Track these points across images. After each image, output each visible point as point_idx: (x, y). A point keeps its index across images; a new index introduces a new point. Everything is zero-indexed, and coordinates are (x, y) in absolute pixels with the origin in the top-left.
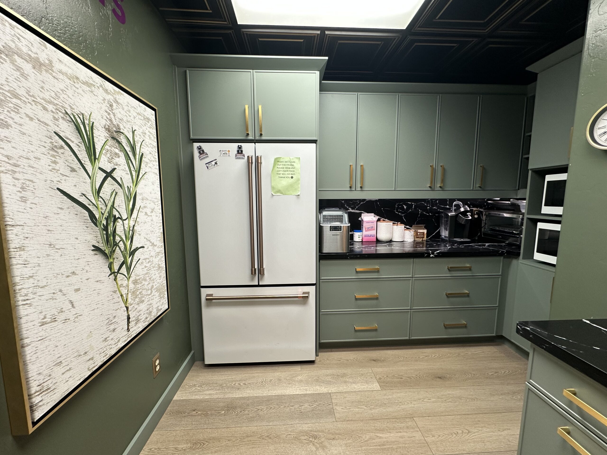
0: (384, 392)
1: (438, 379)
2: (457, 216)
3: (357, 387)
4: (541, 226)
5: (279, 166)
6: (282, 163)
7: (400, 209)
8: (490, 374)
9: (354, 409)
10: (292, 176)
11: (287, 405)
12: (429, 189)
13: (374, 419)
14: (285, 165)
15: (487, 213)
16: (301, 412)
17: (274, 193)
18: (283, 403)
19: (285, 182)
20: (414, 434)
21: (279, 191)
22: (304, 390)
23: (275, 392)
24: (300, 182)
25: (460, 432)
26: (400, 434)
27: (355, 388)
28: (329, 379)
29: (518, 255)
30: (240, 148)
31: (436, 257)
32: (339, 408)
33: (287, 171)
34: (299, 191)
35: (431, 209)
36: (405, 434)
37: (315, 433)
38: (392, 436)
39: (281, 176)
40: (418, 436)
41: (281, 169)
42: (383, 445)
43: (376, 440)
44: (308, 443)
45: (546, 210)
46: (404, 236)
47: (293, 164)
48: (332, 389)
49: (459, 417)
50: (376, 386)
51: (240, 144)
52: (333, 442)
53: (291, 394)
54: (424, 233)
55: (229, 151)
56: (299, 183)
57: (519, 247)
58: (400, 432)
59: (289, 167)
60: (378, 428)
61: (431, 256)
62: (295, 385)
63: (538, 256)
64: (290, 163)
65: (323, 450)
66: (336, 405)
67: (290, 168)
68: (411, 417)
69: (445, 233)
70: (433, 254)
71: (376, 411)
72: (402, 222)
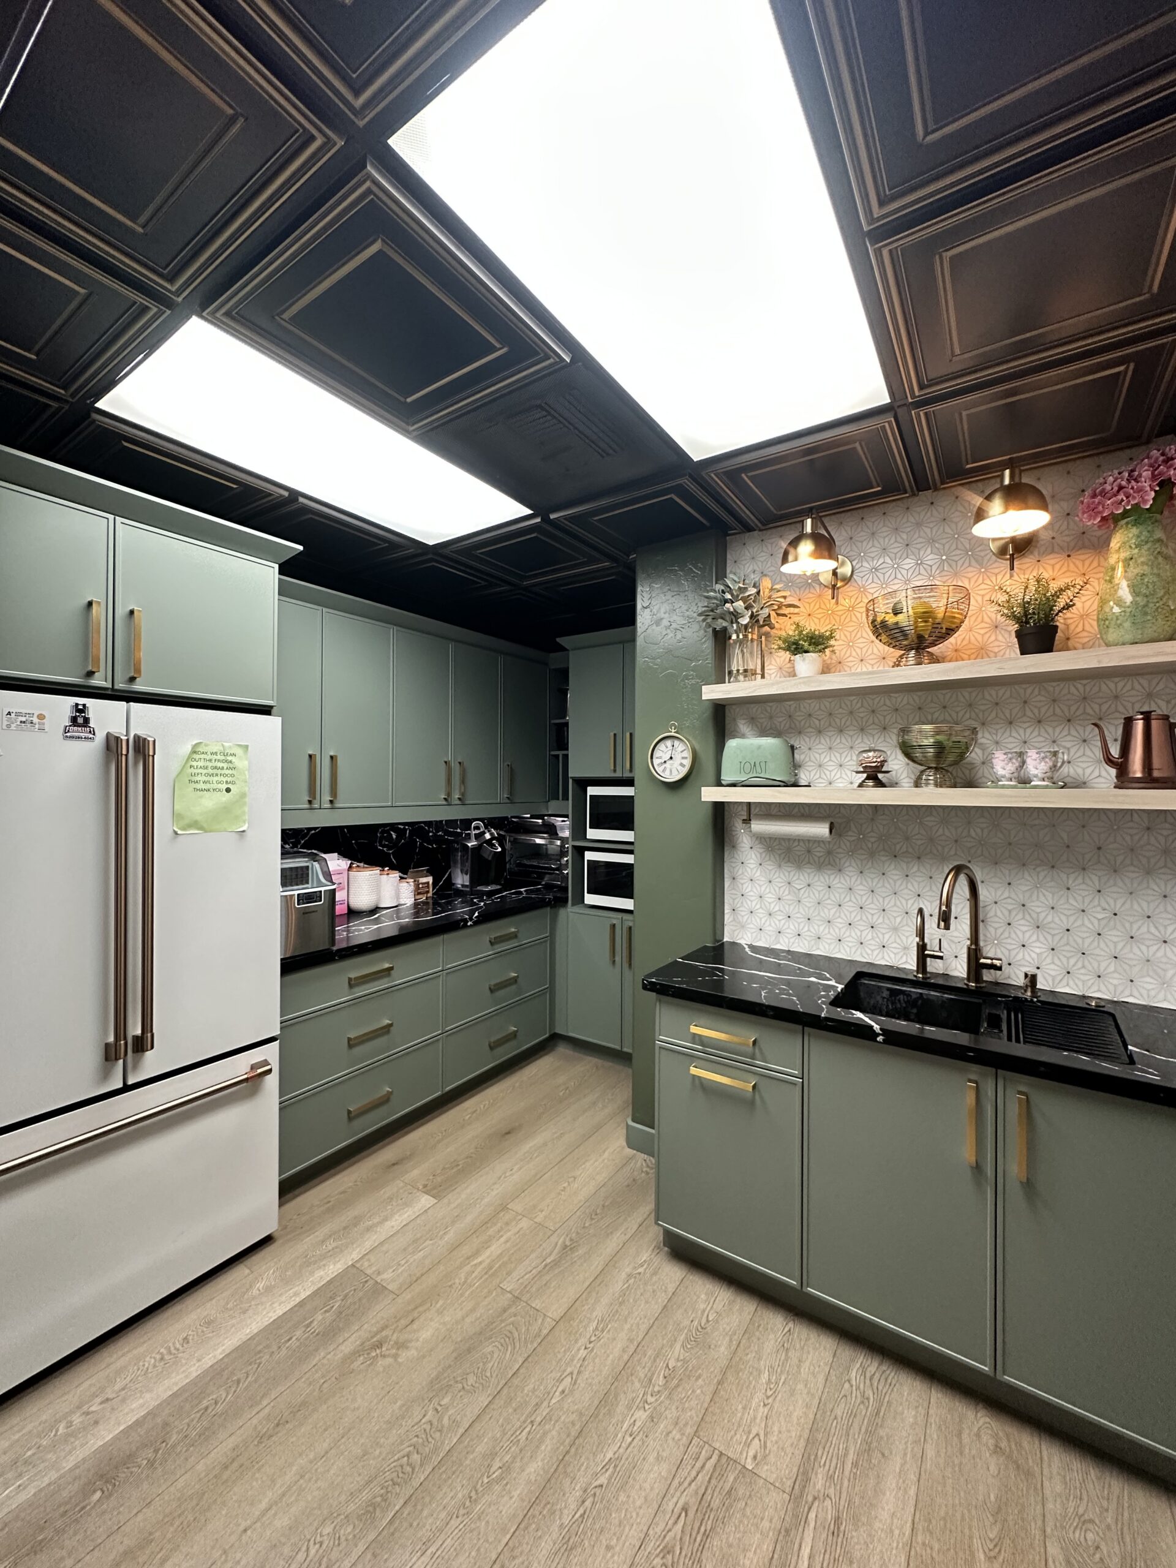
0: (445, 1200)
1: (507, 1136)
2: (479, 847)
3: (397, 1221)
4: (589, 856)
5: (194, 764)
6: (202, 756)
7: (386, 839)
8: (561, 1094)
9: (415, 1257)
10: (229, 786)
11: (274, 1348)
12: (444, 803)
13: (455, 1247)
14: (210, 760)
15: (512, 839)
16: (317, 1334)
17: (180, 829)
18: (260, 1352)
19: (210, 802)
20: (520, 1226)
21: (195, 824)
22: (291, 1297)
23: (220, 1350)
24: (247, 800)
25: (566, 1185)
26: (502, 1240)
27: (393, 1227)
28: (331, 1245)
29: (566, 901)
30: (81, 710)
31: (476, 923)
32: (387, 1275)
33: (217, 775)
34: (244, 822)
35: (435, 835)
36: (509, 1234)
37: (375, 1339)
38: (495, 1249)
39: (201, 786)
40: (524, 1224)
41: (200, 771)
42: (491, 1268)
43: (476, 1273)
44: (371, 1364)
45: (592, 834)
46: (398, 897)
47: (229, 758)
48: (354, 1255)
49: (556, 1168)
50: (426, 1201)
51: (81, 701)
52: (415, 1326)
53: (267, 1323)
54: (428, 883)
55: (41, 717)
56: (245, 804)
57: (567, 888)
58: (502, 1236)
59: (220, 765)
60: (470, 1254)
61: (469, 923)
62: (262, 1303)
63: (590, 899)
64: (223, 758)
65: (407, 1348)
66: (379, 1273)
67: (223, 768)
68: (504, 1208)
69: (461, 880)
70: (471, 919)
71: (450, 1236)
72: (393, 868)
